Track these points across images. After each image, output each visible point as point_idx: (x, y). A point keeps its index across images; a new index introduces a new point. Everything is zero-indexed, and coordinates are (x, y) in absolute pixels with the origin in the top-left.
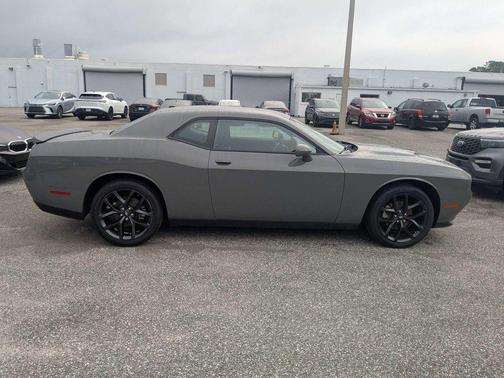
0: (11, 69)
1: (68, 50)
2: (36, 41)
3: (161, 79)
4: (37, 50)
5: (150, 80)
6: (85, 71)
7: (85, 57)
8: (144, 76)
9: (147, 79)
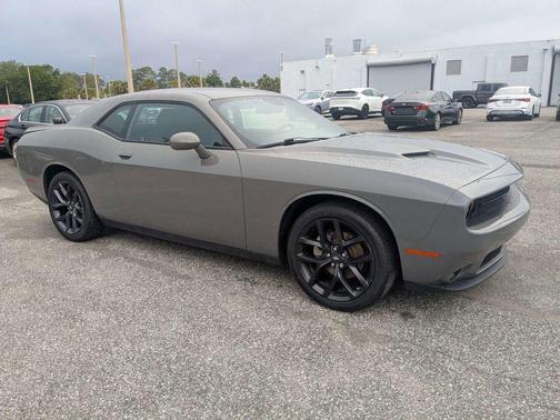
0: (303, 72)
1: (357, 46)
2: (328, 40)
3: (454, 67)
4: (329, 50)
5: (440, 70)
6: (368, 67)
7: (374, 51)
8: (433, 65)
9: (436, 69)
